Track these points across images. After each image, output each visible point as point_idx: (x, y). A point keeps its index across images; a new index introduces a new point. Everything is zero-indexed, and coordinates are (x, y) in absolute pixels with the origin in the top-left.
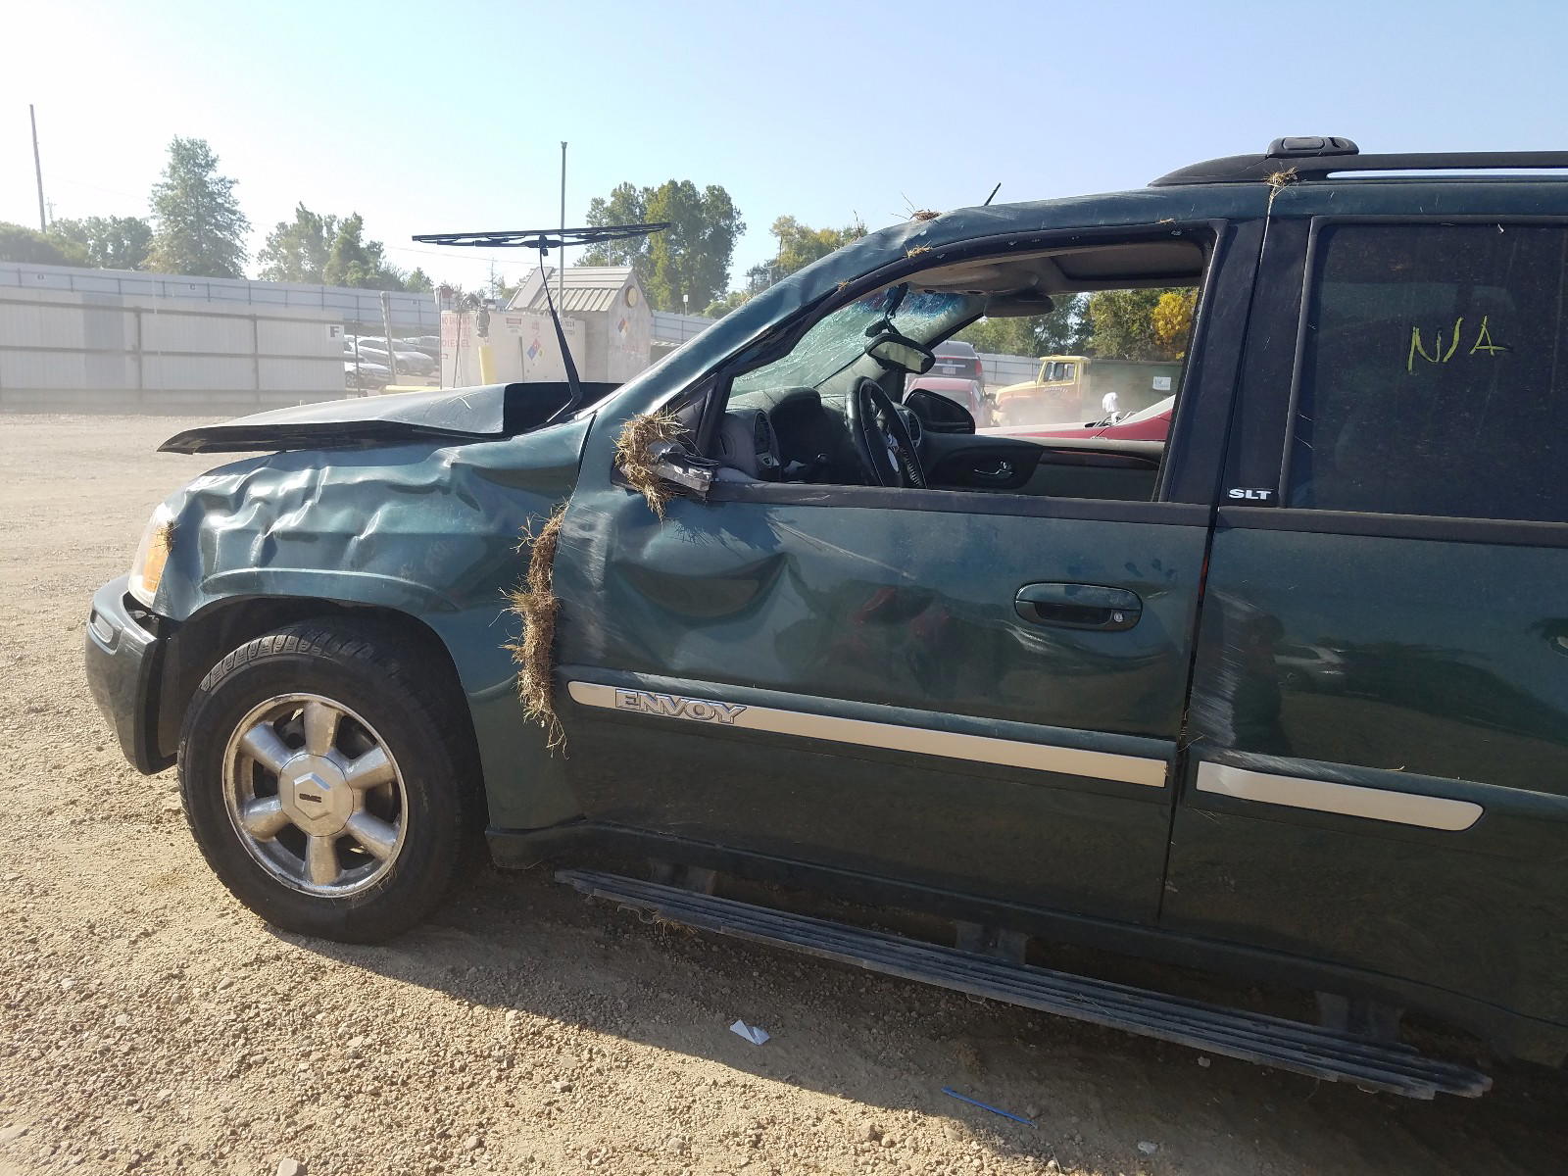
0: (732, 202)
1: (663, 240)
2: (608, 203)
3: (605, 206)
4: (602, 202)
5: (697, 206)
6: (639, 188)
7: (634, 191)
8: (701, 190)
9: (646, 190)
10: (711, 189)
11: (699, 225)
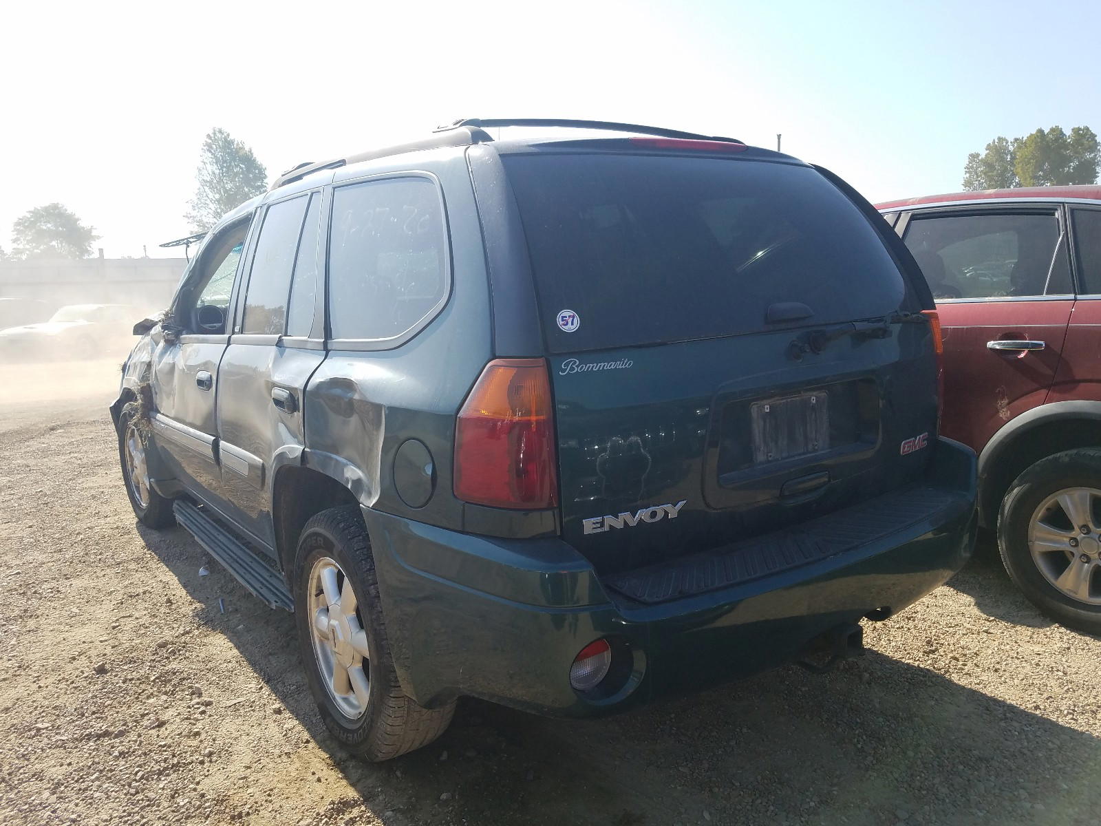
0: (1097, 138)
1: (1030, 177)
2: (983, 156)
3: (980, 158)
4: (978, 155)
5: (1065, 146)
6: (1011, 139)
7: (1007, 143)
8: (1068, 132)
9: (1016, 140)
10: (1076, 131)
11: (1066, 160)
